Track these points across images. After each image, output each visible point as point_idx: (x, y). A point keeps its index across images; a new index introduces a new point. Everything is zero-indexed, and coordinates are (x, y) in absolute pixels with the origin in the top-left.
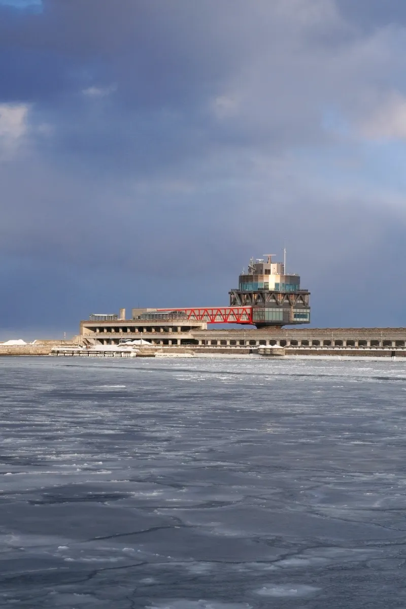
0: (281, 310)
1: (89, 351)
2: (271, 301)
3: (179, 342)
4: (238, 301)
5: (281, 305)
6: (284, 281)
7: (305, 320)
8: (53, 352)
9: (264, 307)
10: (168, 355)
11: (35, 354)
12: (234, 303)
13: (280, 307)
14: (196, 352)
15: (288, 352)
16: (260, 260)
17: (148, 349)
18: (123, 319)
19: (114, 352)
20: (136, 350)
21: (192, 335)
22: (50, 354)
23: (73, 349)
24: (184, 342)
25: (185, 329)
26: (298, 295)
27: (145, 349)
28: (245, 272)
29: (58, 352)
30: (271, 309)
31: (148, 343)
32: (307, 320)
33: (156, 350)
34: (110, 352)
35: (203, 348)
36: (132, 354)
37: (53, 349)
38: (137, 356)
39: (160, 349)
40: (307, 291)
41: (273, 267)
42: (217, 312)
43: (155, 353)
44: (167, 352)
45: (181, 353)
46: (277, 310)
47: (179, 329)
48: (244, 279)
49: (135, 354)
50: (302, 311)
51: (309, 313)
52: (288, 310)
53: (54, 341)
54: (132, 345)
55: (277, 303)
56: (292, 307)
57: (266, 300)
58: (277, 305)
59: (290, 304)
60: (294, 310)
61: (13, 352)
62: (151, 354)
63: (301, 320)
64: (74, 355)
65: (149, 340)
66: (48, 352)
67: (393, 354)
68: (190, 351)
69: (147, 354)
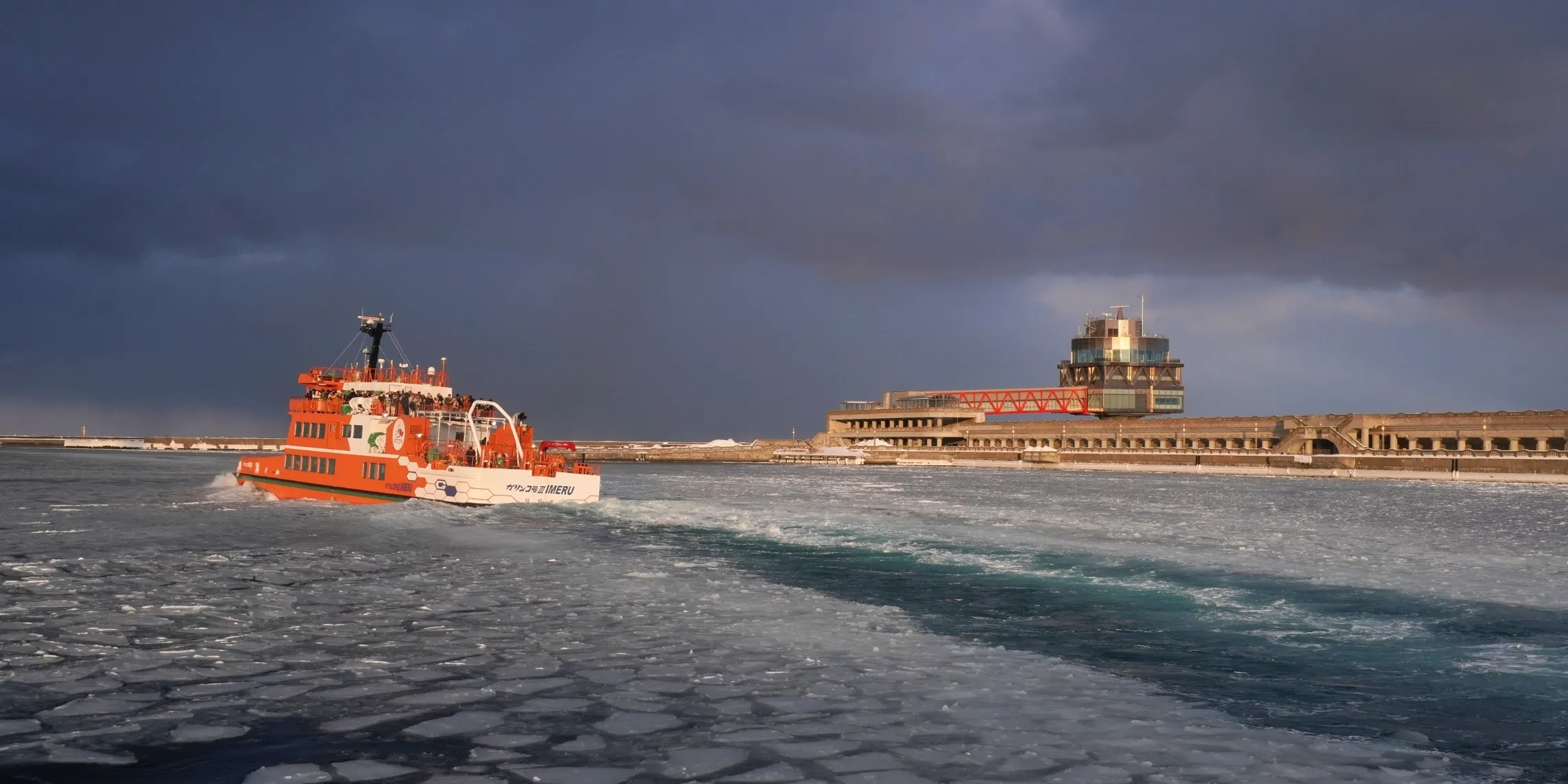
0: (1132, 392)
1: (811, 457)
2: (1115, 377)
3: (939, 442)
4: (1069, 380)
5: (1132, 384)
6: (1136, 347)
7: (1174, 407)
8: (775, 457)
9: (1102, 388)
10: (915, 462)
11: (749, 461)
12: (1063, 382)
13: (1131, 387)
14: (955, 458)
15: (1065, 458)
16: (1107, 315)
17: (884, 453)
18: (887, 408)
19: (838, 457)
20: (866, 455)
21: (960, 431)
22: (771, 460)
23: (795, 454)
24: (947, 441)
25: (948, 422)
26: (1164, 367)
27: (880, 453)
28: (1081, 333)
29: (780, 457)
30: (1113, 391)
31: (885, 444)
32: (1179, 407)
33: (898, 454)
34: (834, 457)
35: (963, 451)
36: (858, 461)
37: (775, 453)
38: (866, 463)
39: (903, 453)
40: (1179, 361)
41: (1123, 326)
42: (1028, 396)
43: (897, 460)
44: (914, 458)
45: (934, 459)
46: (1126, 391)
47: (940, 422)
48: (1078, 344)
49: (863, 460)
50: (1168, 392)
51: (1182, 396)
52: (1144, 391)
53: (784, 441)
54: (863, 447)
55: (1126, 381)
56: (1152, 387)
57: (1107, 377)
58: (1126, 384)
59: (1149, 383)
60: (1157, 392)
61: (713, 457)
62: (891, 460)
63: (1168, 407)
64: (796, 461)
65: (887, 439)
66: (767, 458)
67: (1198, 461)
68: (947, 456)
69: (883, 460)
